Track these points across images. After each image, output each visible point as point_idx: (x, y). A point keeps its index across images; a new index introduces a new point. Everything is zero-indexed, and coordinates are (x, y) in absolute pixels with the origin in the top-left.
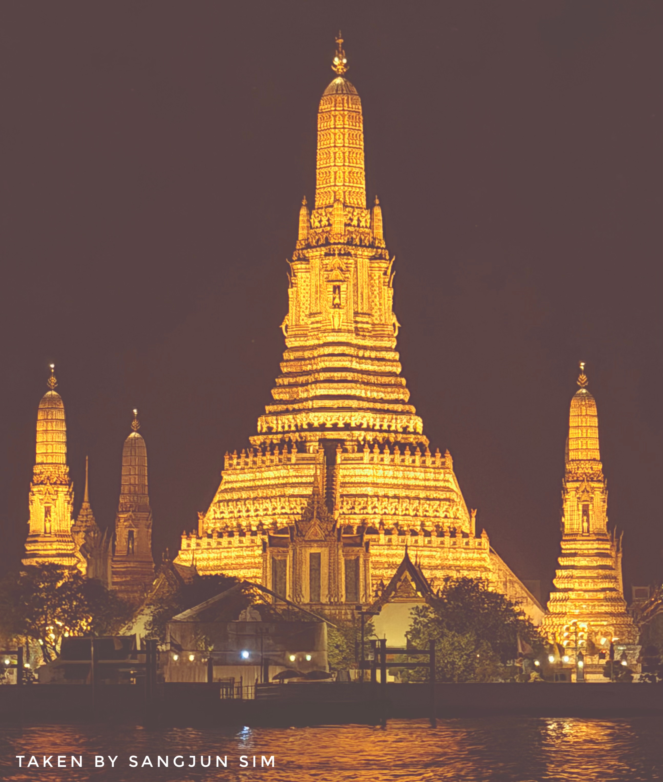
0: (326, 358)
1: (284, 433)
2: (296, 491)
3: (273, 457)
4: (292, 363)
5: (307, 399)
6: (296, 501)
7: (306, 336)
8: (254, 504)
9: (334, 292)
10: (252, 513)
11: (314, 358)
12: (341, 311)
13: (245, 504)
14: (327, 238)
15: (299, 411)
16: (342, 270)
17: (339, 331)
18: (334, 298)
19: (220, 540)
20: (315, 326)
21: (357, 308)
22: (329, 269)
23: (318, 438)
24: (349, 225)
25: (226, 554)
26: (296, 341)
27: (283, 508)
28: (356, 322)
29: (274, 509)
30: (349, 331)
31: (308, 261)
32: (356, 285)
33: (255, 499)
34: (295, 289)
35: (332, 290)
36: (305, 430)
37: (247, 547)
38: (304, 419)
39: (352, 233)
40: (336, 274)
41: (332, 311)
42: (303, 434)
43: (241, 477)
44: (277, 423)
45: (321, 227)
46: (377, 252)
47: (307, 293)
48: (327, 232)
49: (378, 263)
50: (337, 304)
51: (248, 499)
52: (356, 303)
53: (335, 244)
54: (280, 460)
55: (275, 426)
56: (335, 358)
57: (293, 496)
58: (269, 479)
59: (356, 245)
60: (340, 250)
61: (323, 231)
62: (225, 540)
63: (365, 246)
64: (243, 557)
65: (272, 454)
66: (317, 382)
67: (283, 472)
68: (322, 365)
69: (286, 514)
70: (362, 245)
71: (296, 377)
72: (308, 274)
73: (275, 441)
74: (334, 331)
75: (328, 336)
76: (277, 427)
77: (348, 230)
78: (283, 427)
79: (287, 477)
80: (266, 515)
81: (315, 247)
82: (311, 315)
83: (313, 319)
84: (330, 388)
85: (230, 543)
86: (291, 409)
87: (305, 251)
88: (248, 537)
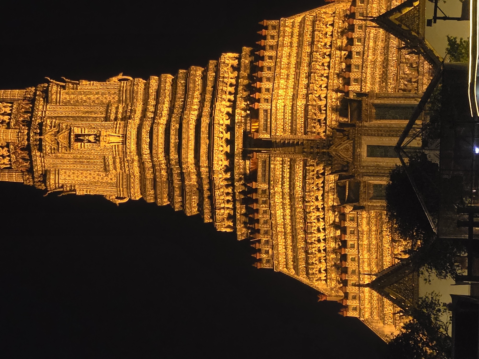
0: (154, 151)
1: (234, 201)
2: (299, 184)
3: (261, 212)
4: (158, 192)
5: (199, 174)
6: (310, 184)
7: (129, 176)
8: (311, 233)
9: (82, 141)
10: (321, 236)
11: (153, 166)
12: (103, 133)
13: (311, 243)
14: (22, 149)
15: (211, 182)
16: (58, 132)
17: (125, 136)
18: (89, 141)
19: (350, 271)
20: (118, 165)
21: (100, 117)
22: (55, 146)
23: (241, 161)
24: (9, 124)
25: (366, 265)
26: (134, 188)
27: (317, 199)
28: (116, 119)
29: (318, 210)
30: (126, 126)
31: (46, 171)
32: (75, 118)
33: (305, 232)
34: (76, 187)
35: (79, 144)
36: (232, 175)
37: (358, 239)
38: (220, 176)
39: (17, 121)
40: (62, 138)
41: (102, 144)
42: (236, 177)
43: (281, 249)
44: (223, 208)
45: (9, 156)
46: (39, 95)
47: (82, 174)
48: (15, 149)
49: (52, 95)
50: (95, 139)
51: (306, 241)
52: (95, 119)
53: (28, 140)
54: (264, 202)
55: (227, 212)
56: (154, 142)
57: (304, 188)
58: (284, 216)
59: (31, 117)
60: (36, 133)
61: (14, 153)
62: (351, 266)
63: (33, 108)
64: (369, 244)
65: (257, 211)
66: (180, 162)
67: (278, 199)
68: (161, 157)
69: (323, 195)
70: (32, 111)
71: (174, 187)
72: (62, 172)
73: (244, 211)
74: (124, 143)
75: (130, 149)
76: (228, 208)
77: (14, 125)
78: (228, 201)
79: (283, 194)
80: (323, 219)
81: (31, 163)
82: (106, 169)
83: (111, 167)
84: (188, 147)
85: (353, 260)
86: (209, 193)
87: (36, 175)
88: (347, 237)
